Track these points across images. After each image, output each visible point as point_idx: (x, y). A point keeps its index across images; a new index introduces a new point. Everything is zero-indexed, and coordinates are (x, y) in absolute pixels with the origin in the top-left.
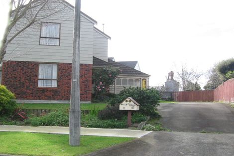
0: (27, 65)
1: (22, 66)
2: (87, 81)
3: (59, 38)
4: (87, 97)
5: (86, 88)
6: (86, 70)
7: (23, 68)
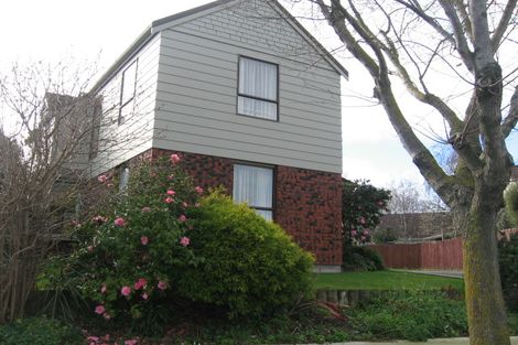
0: (211, 165)
1: (199, 169)
2: (332, 215)
3: (277, 103)
4: (333, 257)
5: (332, 232)
6: (331, 188)
7: (199, 173)
